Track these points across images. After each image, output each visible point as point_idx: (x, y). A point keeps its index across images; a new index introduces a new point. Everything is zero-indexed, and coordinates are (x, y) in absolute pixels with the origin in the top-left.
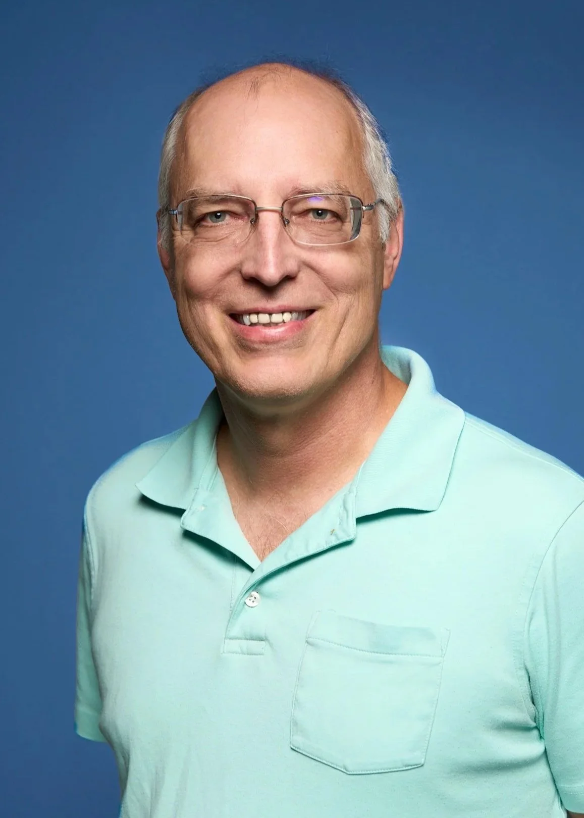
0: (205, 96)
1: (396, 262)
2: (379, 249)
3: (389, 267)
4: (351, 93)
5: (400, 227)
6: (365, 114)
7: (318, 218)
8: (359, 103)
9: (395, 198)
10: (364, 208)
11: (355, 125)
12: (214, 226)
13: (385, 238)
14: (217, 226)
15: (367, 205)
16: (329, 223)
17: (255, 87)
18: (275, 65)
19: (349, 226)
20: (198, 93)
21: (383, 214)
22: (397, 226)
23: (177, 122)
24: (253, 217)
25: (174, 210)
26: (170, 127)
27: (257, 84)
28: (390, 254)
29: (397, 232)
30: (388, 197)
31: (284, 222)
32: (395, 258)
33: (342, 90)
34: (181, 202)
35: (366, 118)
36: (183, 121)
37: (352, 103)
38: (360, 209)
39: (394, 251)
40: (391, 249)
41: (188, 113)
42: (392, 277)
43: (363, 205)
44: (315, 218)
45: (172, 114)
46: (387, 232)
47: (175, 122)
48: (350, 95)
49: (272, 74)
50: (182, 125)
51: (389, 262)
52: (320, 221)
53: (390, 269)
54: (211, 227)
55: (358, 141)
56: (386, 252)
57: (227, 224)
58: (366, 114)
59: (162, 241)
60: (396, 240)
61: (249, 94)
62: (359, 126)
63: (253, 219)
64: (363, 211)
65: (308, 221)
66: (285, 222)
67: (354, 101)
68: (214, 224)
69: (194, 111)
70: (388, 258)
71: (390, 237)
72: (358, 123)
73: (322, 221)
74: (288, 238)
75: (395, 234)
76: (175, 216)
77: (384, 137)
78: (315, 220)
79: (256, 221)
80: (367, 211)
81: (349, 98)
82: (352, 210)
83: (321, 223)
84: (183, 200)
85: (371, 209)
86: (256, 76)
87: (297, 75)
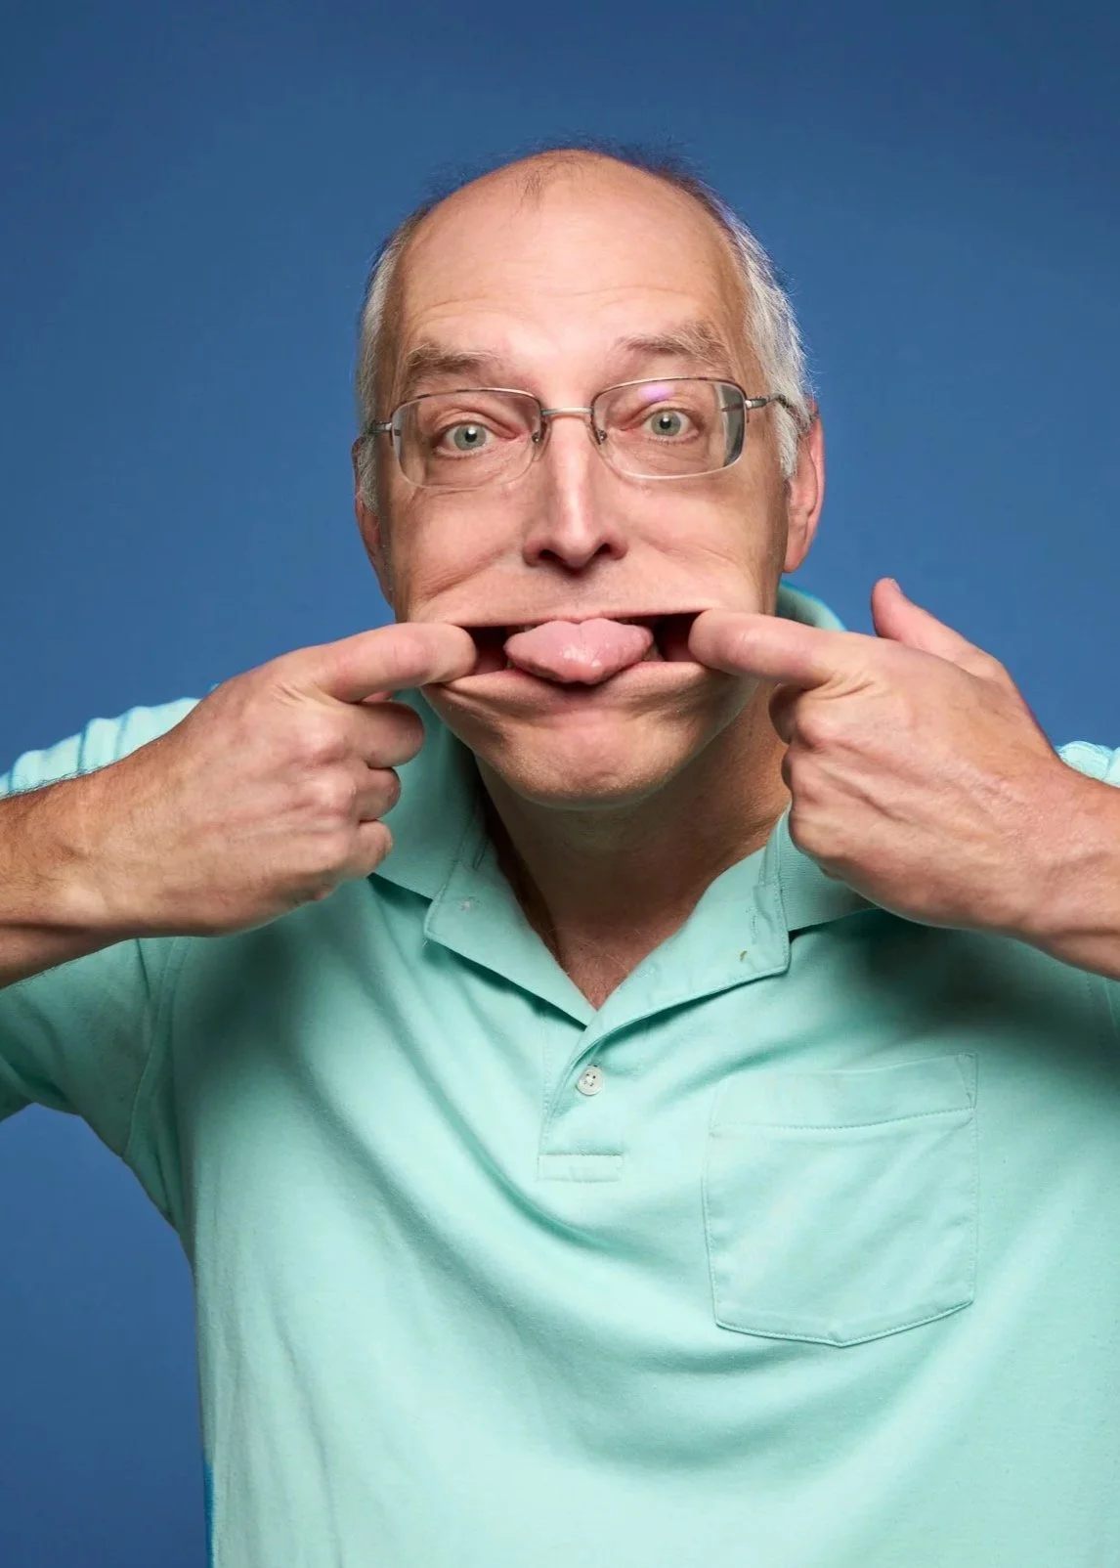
0: (436, 216)
1: (813, 520)
2: (780, 491)
3: (800, 528)
4: (717, 202)
5: (817, 454)
6: (745, 239)
7: (663, 434)
8: (732, 220)
9: (806, 394)
10: (748, 403)
11: (726, 260)
12: (466, 458)
13: (789, 469)
14: (470, 457)
15: (754, 397)
16: (683, 443)
17: (535, 189)
18: (573, 152)
19: (719, 445)
20: (423, 212)
21: (785, 425)
22: (812, 454)
23: (385, 269)
24: (537, 429)
25: (385, 424)
26: (372, 277)
27: (538, 182)
28: (801, 504)
29: (813, 463)
30: (794, 393)
31: (596, 435)
32: (810, 513)
33: (700, 196)
34: (398, 407)
35: (749, 248)
36: (397, 263)
37: (720, 219)
38: (740, 406)
39: (807, 499)
40: (802, 495)
41: (408, 247)
42: (805, 549)
43: (746, 399)
44: (657, 433)
45: (375, 253)
46: (794, 457)
47: (381, 268)
48: (716, 205)
49: (568, 166)
50: (395, 271)
51: (799, 519)
52: (665, 438)
53: (802, 532)
54: (459, 459)
55: (736, 288)
56: (794, 501)
57: (490, 451)
58: (746, 241)
59: (364, 493)
60: (811, 478)
61: (522, 204)
62: (735, 264)
63: (536, 434)
64: (748, 409)
65: (641, 439)
66: (598, 437)
67: (724, 217)
68: (463, 453)
69: (418, 240)
70: (796, 511)
71: (799, 472)
72: (733, 256)
73: (671, 439)
74: (607, 471)
75: (809, 467)
76: (388, 434)
77: (782, 283)
78: (655, 437)
79: (542, 437)
80: (753, 410)
81: (712, 210)
82: (725, 413)
83: (668, 443)
84: (403, 403)
85: (762, 406)
86: (536, 169)
87: (612, 167)
